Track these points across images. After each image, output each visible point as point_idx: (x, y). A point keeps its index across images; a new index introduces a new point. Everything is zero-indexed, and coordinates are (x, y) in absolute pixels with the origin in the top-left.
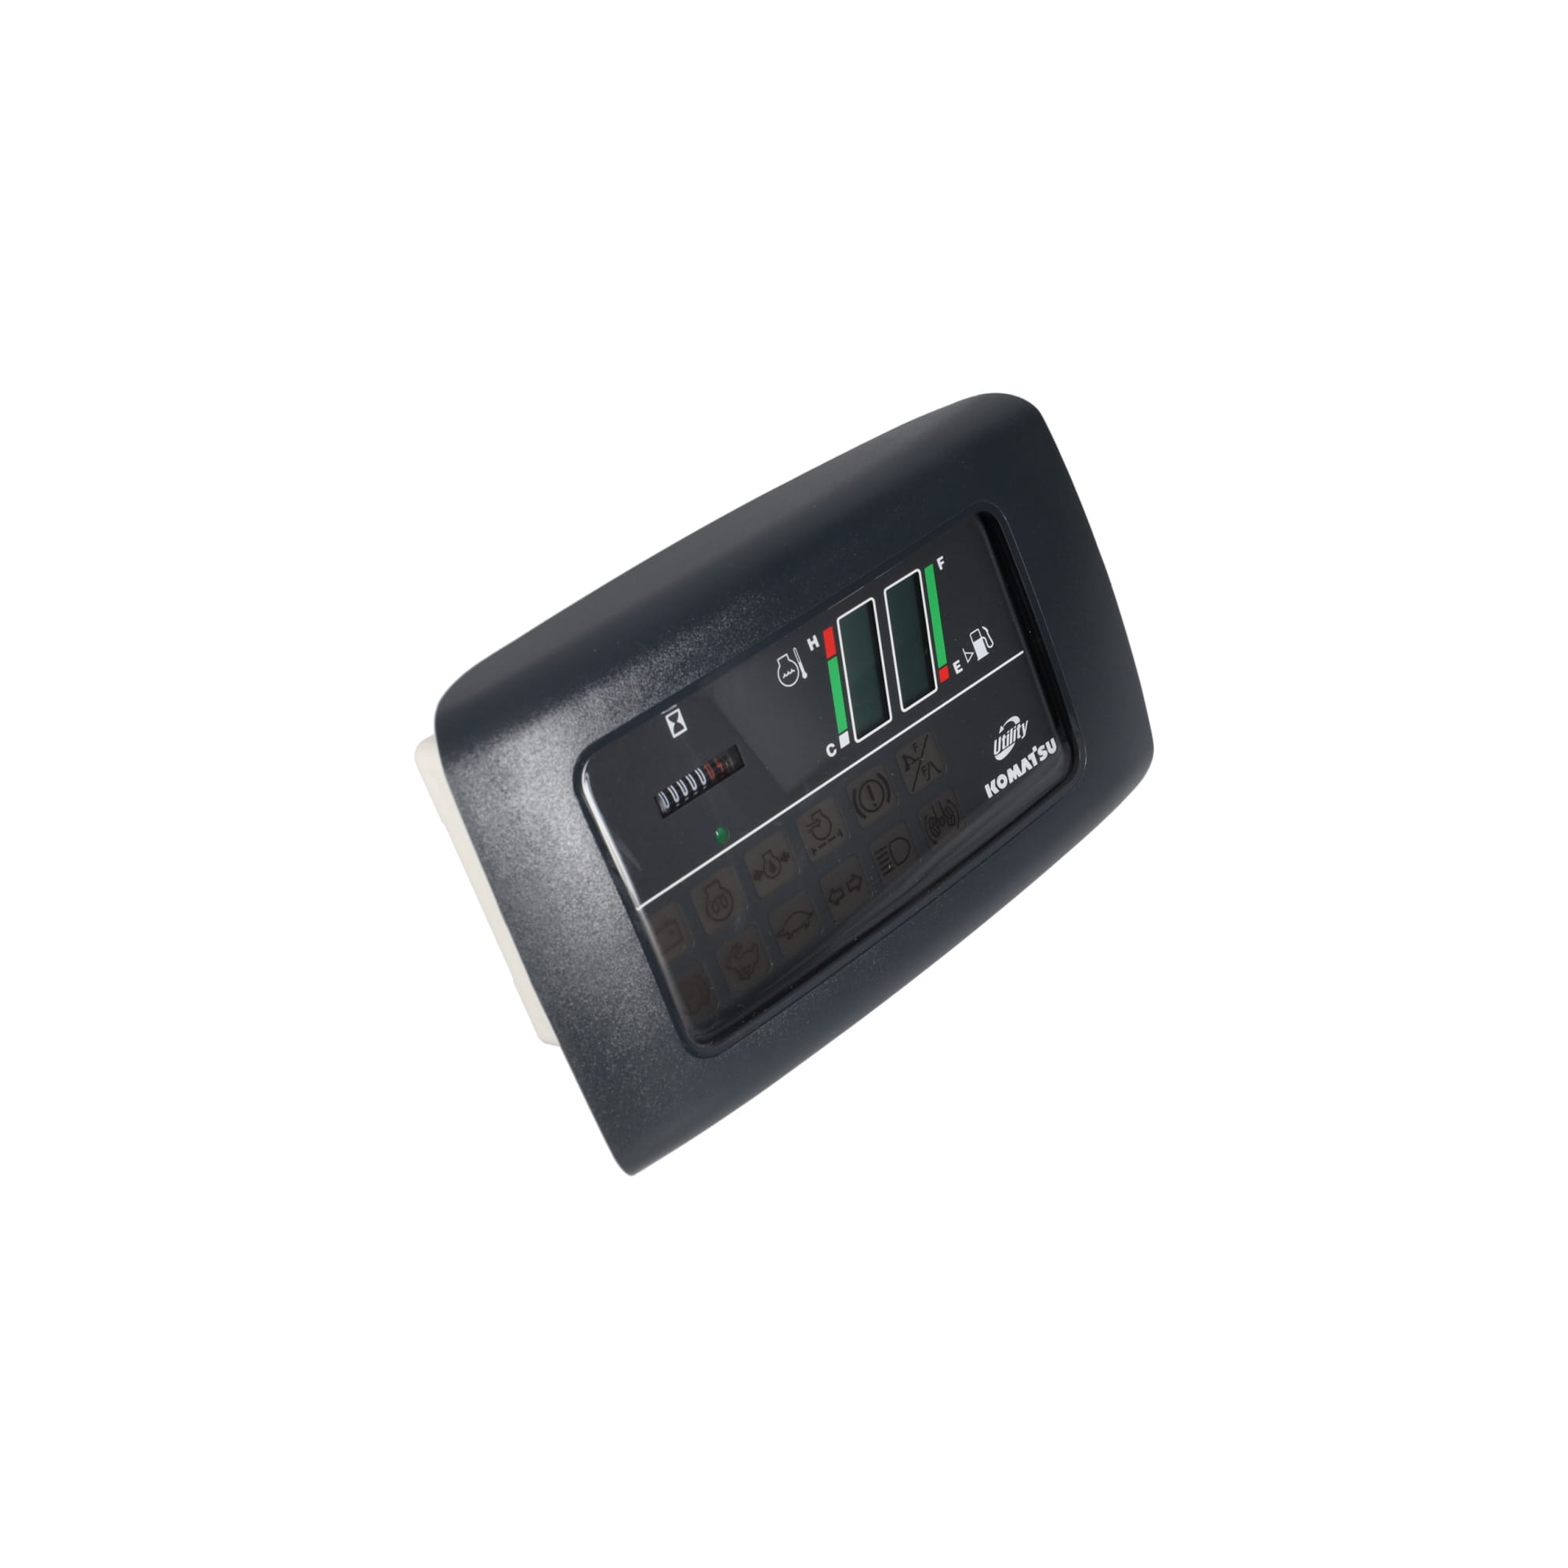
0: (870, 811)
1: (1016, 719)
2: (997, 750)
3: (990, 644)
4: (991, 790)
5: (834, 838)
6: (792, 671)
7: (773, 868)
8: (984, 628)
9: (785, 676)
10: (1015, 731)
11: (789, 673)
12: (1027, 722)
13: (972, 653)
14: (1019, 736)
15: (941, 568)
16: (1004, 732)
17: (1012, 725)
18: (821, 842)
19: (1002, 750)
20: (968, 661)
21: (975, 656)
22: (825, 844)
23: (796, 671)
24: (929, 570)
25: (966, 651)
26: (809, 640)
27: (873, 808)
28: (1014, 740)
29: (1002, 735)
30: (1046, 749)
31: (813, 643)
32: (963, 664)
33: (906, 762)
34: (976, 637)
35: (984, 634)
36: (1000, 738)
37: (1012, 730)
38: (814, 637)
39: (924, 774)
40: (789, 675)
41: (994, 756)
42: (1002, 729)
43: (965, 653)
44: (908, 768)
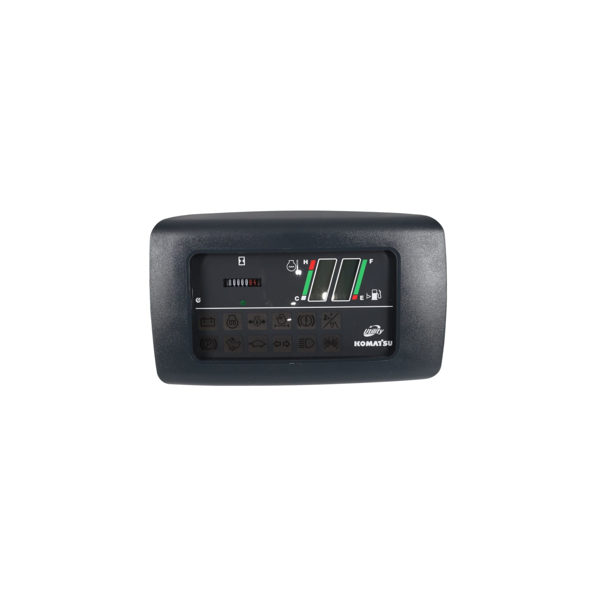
0: (303, 325)
1: (379, 327)
2: (366, 333)
3: (380, 297)
4: (357, 344)
5: (285, 326)
6: (293, 267)
7: (257, 323)
8: (379, 290)
9: (290, 267)
10: (376, 330)
11: (291, 267)
12: (383, 330)
13: (370, 297)
14: (377, 333)
15: (370, 263)
16: (372, 328)
17: (376, 328)
18: (280, 325)
19: (368, 334)
20: (367, 298)
21: (371, 298)
22: (281, 326)
23: (294, 268)
24: (365, 261)
25: (368, 294)
26: (304, 260)
27: (305, 325)
28: (375, 333)
29: (370, 329)
30: (387, 343)
31: (306, 262)
32: (365, 297)
33: (325, 318)
34: (375, 292)
35: (378, 292)
36: (369, 329)
37: (375, 329)
38: (307, 260)
39: (331, 325)
40: (291, 268)
41: (363, 334)
42: (371, 327)
43: (367, 295)
44: (325, 319)
